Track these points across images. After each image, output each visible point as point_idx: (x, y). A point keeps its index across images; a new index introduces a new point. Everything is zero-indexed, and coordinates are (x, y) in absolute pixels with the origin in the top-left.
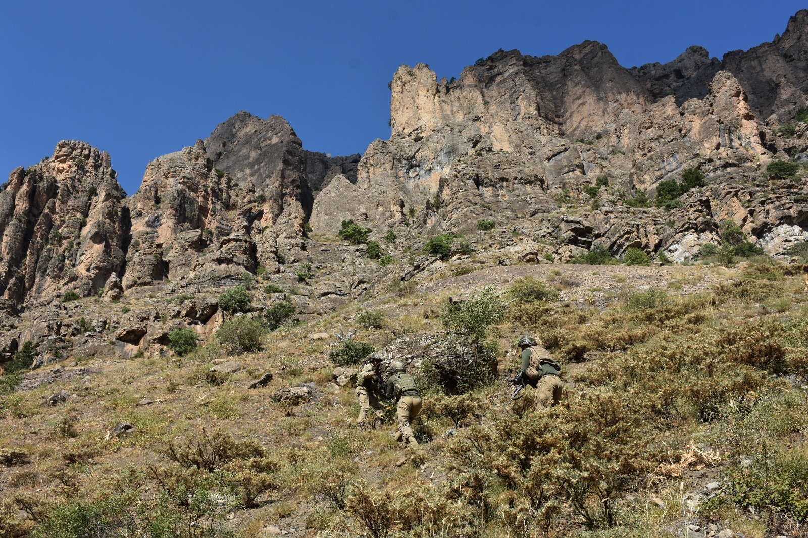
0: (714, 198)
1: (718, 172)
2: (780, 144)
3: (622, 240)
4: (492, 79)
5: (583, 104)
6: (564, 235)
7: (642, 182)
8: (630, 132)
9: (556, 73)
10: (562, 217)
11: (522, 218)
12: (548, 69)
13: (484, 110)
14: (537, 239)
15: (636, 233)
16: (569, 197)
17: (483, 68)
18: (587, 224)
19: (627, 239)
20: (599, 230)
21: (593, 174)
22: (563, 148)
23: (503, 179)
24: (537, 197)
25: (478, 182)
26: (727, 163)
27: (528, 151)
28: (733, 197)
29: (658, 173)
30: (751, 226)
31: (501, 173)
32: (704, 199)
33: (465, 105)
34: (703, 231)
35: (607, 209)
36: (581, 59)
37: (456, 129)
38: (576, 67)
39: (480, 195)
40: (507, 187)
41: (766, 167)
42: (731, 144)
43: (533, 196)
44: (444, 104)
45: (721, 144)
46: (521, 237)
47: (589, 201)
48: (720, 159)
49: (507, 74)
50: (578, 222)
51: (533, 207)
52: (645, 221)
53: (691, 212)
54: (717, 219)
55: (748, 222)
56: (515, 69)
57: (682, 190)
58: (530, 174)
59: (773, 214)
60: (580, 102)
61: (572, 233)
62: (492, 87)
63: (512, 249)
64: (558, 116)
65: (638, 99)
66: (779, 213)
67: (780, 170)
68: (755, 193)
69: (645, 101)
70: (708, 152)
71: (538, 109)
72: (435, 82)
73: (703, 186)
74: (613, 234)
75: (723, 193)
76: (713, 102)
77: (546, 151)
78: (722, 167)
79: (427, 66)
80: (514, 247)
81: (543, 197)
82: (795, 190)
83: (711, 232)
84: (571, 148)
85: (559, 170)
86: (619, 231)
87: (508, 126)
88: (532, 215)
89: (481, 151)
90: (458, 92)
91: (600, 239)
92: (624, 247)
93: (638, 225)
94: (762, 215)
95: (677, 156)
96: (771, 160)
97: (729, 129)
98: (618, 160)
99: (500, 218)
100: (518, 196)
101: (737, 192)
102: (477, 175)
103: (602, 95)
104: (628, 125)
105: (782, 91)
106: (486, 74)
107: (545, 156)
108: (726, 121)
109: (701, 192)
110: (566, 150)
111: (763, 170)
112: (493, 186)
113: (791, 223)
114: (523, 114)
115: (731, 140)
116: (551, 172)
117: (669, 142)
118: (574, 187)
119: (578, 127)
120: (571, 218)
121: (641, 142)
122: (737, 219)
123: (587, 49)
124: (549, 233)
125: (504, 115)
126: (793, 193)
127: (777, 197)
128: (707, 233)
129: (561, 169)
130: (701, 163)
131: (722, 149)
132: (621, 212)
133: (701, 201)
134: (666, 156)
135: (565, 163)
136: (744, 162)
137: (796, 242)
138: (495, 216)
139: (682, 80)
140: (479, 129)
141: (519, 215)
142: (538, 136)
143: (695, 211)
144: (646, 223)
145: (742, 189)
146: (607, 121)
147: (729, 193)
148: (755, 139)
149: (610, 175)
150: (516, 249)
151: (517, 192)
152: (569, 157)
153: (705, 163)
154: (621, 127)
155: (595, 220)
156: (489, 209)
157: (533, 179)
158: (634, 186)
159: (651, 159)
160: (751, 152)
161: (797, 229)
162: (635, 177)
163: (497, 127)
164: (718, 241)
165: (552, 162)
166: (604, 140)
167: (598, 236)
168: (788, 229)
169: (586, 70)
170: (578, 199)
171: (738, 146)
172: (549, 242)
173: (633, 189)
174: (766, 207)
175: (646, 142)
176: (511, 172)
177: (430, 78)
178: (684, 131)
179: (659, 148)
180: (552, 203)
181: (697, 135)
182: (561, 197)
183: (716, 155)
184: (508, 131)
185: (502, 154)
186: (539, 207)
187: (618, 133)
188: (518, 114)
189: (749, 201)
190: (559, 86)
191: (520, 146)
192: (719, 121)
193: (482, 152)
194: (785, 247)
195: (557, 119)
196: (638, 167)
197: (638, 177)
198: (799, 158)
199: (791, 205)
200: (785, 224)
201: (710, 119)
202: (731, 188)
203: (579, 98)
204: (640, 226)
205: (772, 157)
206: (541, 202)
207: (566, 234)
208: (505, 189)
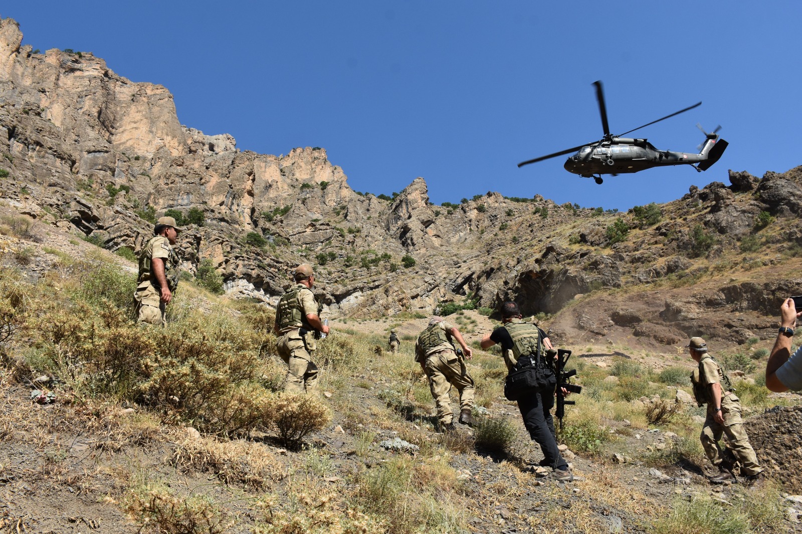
0: (205, 239)
1: (215, 222)
2: (262, 223)
3: (120, 240)
4: (73, 70)
5: (136, 128)
6: (71, 214)
7: (156, 203)
8: (162, 166)
9: (127, 95)
10: (77, 197)
11: (40, 183)
12: (122, 88)
13: (52, 88)
14: (43, 205)
15: (134, 238)
16: (91, 187)
17: (70, 58)
18: (95, 213)
19: (124, 241)
20: (104, 223)
21: (120, 181)
22: (105, 149)
23: (38, 143)
24: (63, 173)
25: (12, 133)
26: (224, 218)
27: (74, 137)
28: (219, 244)
29: (171, 202)
30: (222, 271)
31: (39, 138)
32: (198, 236)
33: (38, 75)
34: (187, 260)
35: (119, 209)
36: (151, 95)
37: (19, 89)
38: (144, 99)
39: (8, 146)
40: (38, 151)
41: (246, 234)
42: (231, 206)
43: (58, 170)
44: (18, 64)
45: (225, 203)
46: (28, 197)
47: (106, 197)
48: (219, 213)
49: (86, 74)
50: (89, 208)
51: (54, 180)
52: (146, 233)
53: (184, 241)
54: (200, 255)
55: (222, 267)
56: (95, 73)
57: (184, 222)
58: (66, 151)
59: (241, 269)
60: (135, 125)
61: (78, 215)
62: (69, 77)
63: (12, 203)
64: (113, 128)
65: (178, 146)
66: (244, 270)
67: (255, 240)
68: (235, 248)
69: (183, 150)
70: (214, 204)
71: (100, 113)
72: (19, 42)
73: (200, 226)
74: (115, 232)
75: (213, 238)
76: (231, 171)
77: (90, 145)
78: (219, 219)
79: (18, 25)
80: (16, 202)
81: (68, 176)
82: (260, 258)
83: (192, 263)
84: (112, 152)
85: (93, 165)
86: (121, 231)
87: (67, 111)
88: (50, 185)
89: (30, 110)
90: (35, 62)
91: (101, 231)
92: (119, 246)
93: (138, 233)
94: (233, 266)
95: (191, 196)
96: (252, 230)
97: (234, 195)
98: (144, 181)
99: (18, 173)
100: (46, 164)
101: (223, 241)
102: (14, 127)
103: (154, 129)
104: (163, 160)
105: (271, 191)
106: (69, 63)
107: (87, 148)
108: (235, 189)
109: (198, 230)
110: (107, 152)
111: (245, 235)
112: (25, 144)
113: (249, 281)
114: (85, 110)
115: (232, 204)
116: (86, 163)
117: (190, 183)
118: (99, 181)
119: (124, 143)
120: (83, 201)
121: (169, 173)
122: (215, 262)
123: (158, 90)
124: (57, 204)
125: (68, 100)
126: (258, 259)
127: (248, 258)
128: (190, 262)
129: (96, 165)
130: (205, 209)
131: (223, 207)
132: (130, 217)
133: (195, 236)
134: (183, 192)
135: (101, 161)
136: (234, 223)
137: (247, 296)
138: (13, 170)
139: (212, 152)
140: (40, 100)
141: (38, 181)
142: (89, 130)
143: (188, 242)
144: (145, 235)
145: (227, 241)
146: (149, 150)
147: (217, 239)
148: (247, 211)
149: (133, 189)
150: (17, 204)
151: (46, 160)
152: (106, 159)
153: (208, 211)
154: (157, 159)
155: (105, 213)
156: (11, 161)
157: (66, 156)
158: (148, 203)
159: (171, 189)
160: (242, 219)
161: (251, 286)
162: (152, 197)
163: (57, 107)
164: (195, 272)
165: (91, 156)
166: (140, 162)
167: (101, 228)
168: (246, 284)
169: (151, 105)
170: (98, 192)
171: (235, 210)
172: (53, 212)
173: (146, 205)
174: (238, 262)
175: (173, 175)
176: (48, 141)
177: (16, 36)
178: (203, 181)
179: (180, 184)
180: (73, 185)
181: (211, 188)
182: (84, 184)
183: (219, 209)
184: (65, 114)
185: (48, 123)
186: (60, 181)
187: (153, 162)
188: (81, 108)
189: (228, 252)
190: (125, 105)
191: (69, 130)
192: (230, 186)
193: (30, 112)
194: (239, 296)
195: (111, 129)
196: (158, 191)
197: (154, 198)
198: (268, 238)
199: (255, 267)
200: (245, 280)
201: (225, 181)
202: (220, 237)
203: (135, 123)
204: (140, 235)
205: (253, 229)
206: (64, 179)
207: (73, 212)
208: (35, 153)
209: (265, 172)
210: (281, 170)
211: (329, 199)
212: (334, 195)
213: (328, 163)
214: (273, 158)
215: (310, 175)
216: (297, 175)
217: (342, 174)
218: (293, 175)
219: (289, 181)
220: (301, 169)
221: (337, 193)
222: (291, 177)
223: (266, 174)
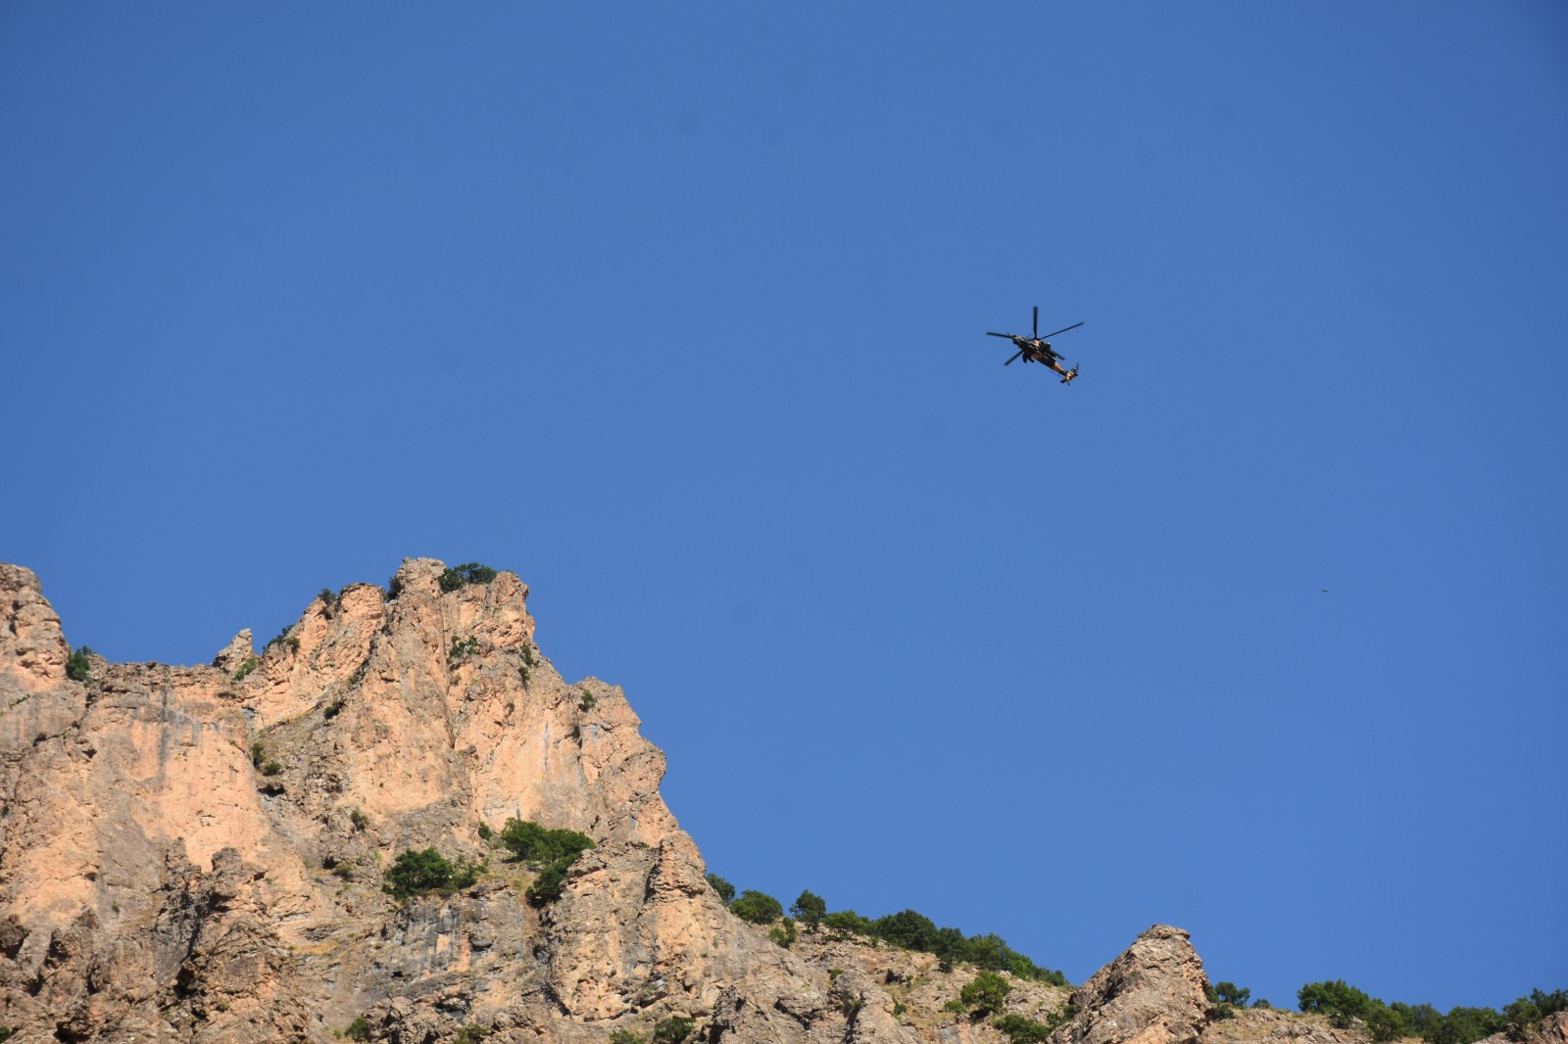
209: (159, 784)
210: (257, 757)
211: (584, 967)
212: (612, 939)
213: (546, 676)
214: (212, 688)
215: (445, 784)
216: (363, 791)
217: (630, 738)
218: (335, 788)
219: (305, 830)
220: (384, 748)
221: (635, 929)
222: (316, 800)
223: (165, 798)
